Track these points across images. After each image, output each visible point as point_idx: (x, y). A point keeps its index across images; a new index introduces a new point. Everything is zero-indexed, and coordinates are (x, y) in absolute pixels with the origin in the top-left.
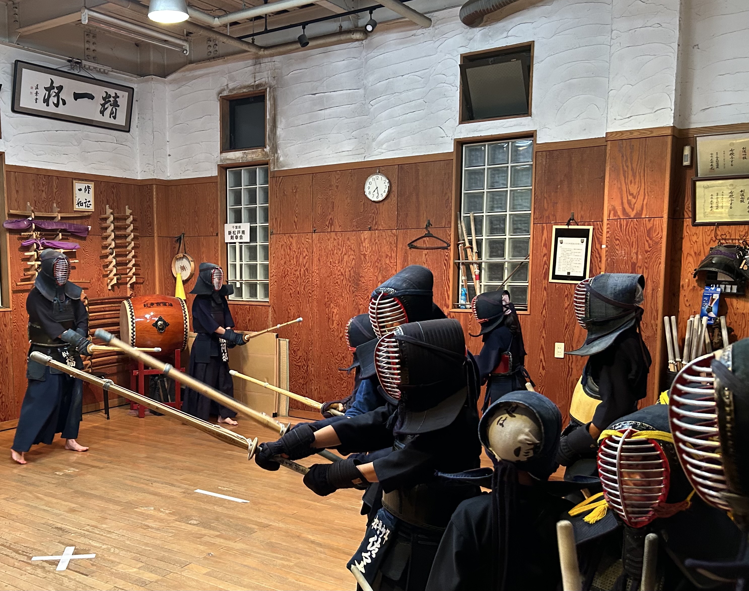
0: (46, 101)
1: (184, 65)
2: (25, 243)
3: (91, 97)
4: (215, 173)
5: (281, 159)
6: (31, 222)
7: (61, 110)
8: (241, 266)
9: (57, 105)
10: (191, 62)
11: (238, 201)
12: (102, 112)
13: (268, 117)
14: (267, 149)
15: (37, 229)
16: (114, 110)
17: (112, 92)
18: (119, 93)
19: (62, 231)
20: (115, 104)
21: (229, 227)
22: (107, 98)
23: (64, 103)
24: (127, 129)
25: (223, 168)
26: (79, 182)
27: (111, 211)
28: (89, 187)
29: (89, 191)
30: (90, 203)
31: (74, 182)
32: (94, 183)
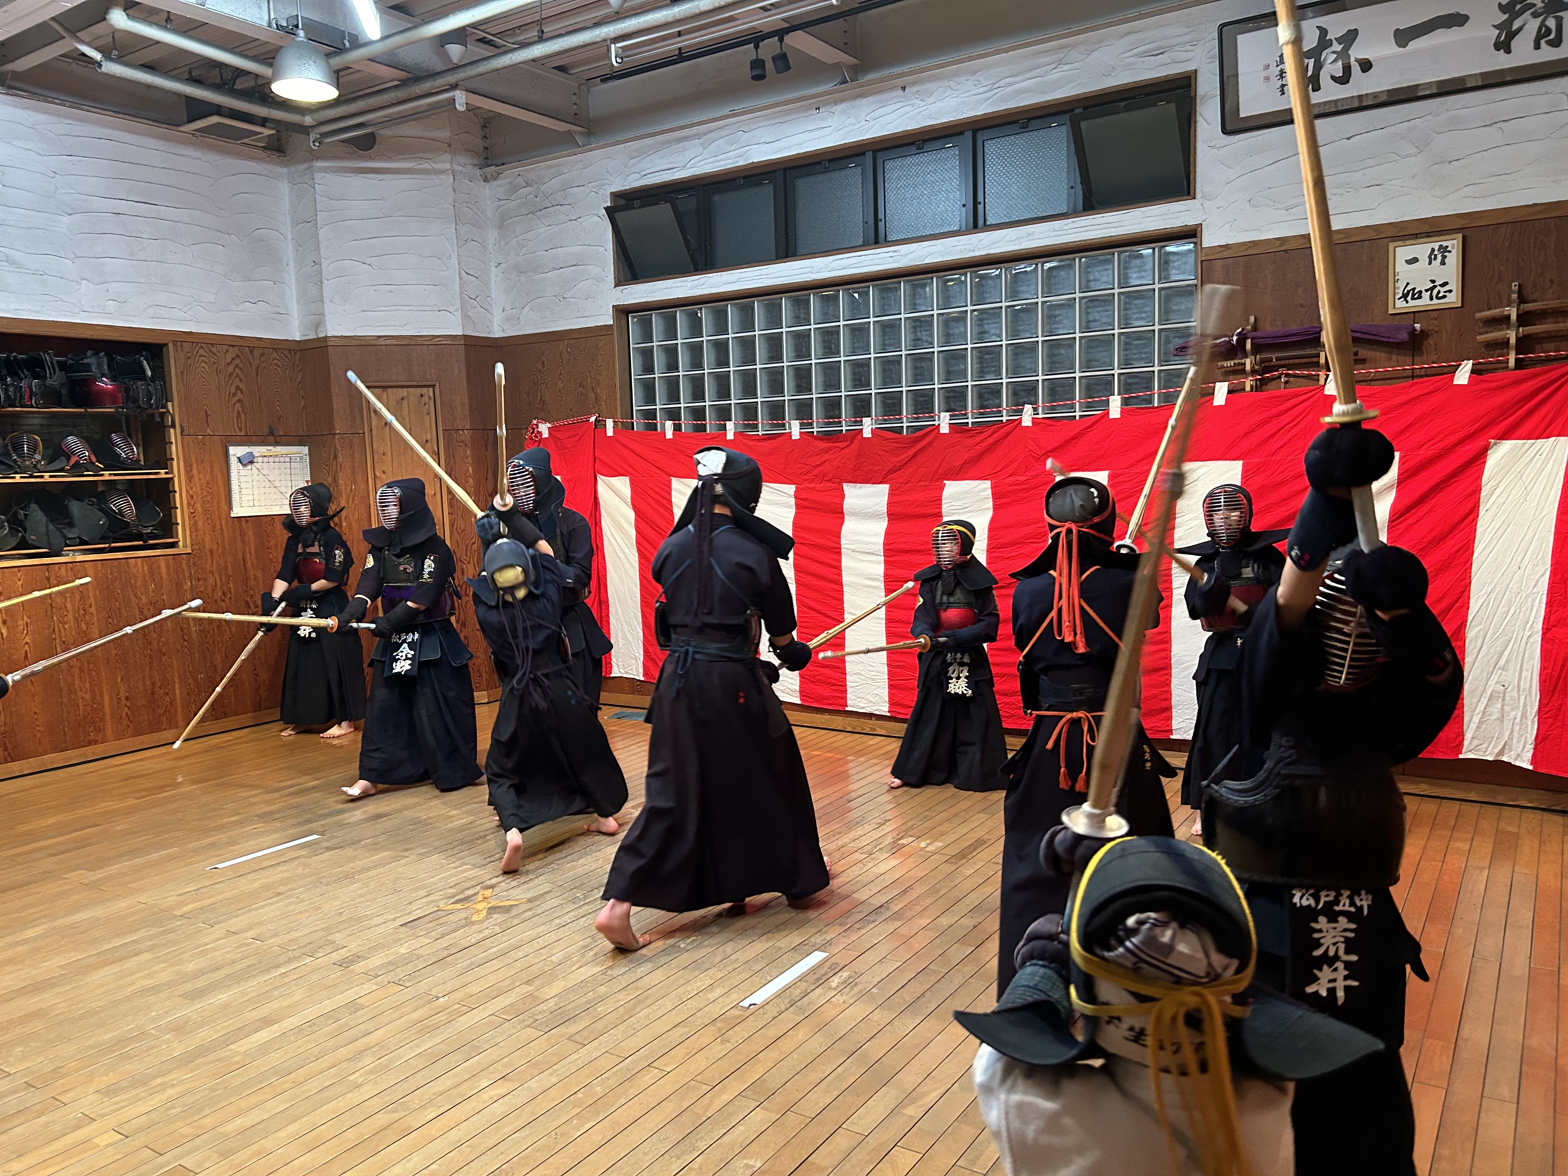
3: (1456, 21)
7: (1360, 86)
9: (1344, 79)
12: (1502, 45)
16: (1551, 23)
23: (1367, 67)
26: (1408, 242)
27: (1515, 296)
28: (1444, 250)
29: (1444, 257)
30: (1447, 288)
31: (1391, 246)
32: (1460, 236)
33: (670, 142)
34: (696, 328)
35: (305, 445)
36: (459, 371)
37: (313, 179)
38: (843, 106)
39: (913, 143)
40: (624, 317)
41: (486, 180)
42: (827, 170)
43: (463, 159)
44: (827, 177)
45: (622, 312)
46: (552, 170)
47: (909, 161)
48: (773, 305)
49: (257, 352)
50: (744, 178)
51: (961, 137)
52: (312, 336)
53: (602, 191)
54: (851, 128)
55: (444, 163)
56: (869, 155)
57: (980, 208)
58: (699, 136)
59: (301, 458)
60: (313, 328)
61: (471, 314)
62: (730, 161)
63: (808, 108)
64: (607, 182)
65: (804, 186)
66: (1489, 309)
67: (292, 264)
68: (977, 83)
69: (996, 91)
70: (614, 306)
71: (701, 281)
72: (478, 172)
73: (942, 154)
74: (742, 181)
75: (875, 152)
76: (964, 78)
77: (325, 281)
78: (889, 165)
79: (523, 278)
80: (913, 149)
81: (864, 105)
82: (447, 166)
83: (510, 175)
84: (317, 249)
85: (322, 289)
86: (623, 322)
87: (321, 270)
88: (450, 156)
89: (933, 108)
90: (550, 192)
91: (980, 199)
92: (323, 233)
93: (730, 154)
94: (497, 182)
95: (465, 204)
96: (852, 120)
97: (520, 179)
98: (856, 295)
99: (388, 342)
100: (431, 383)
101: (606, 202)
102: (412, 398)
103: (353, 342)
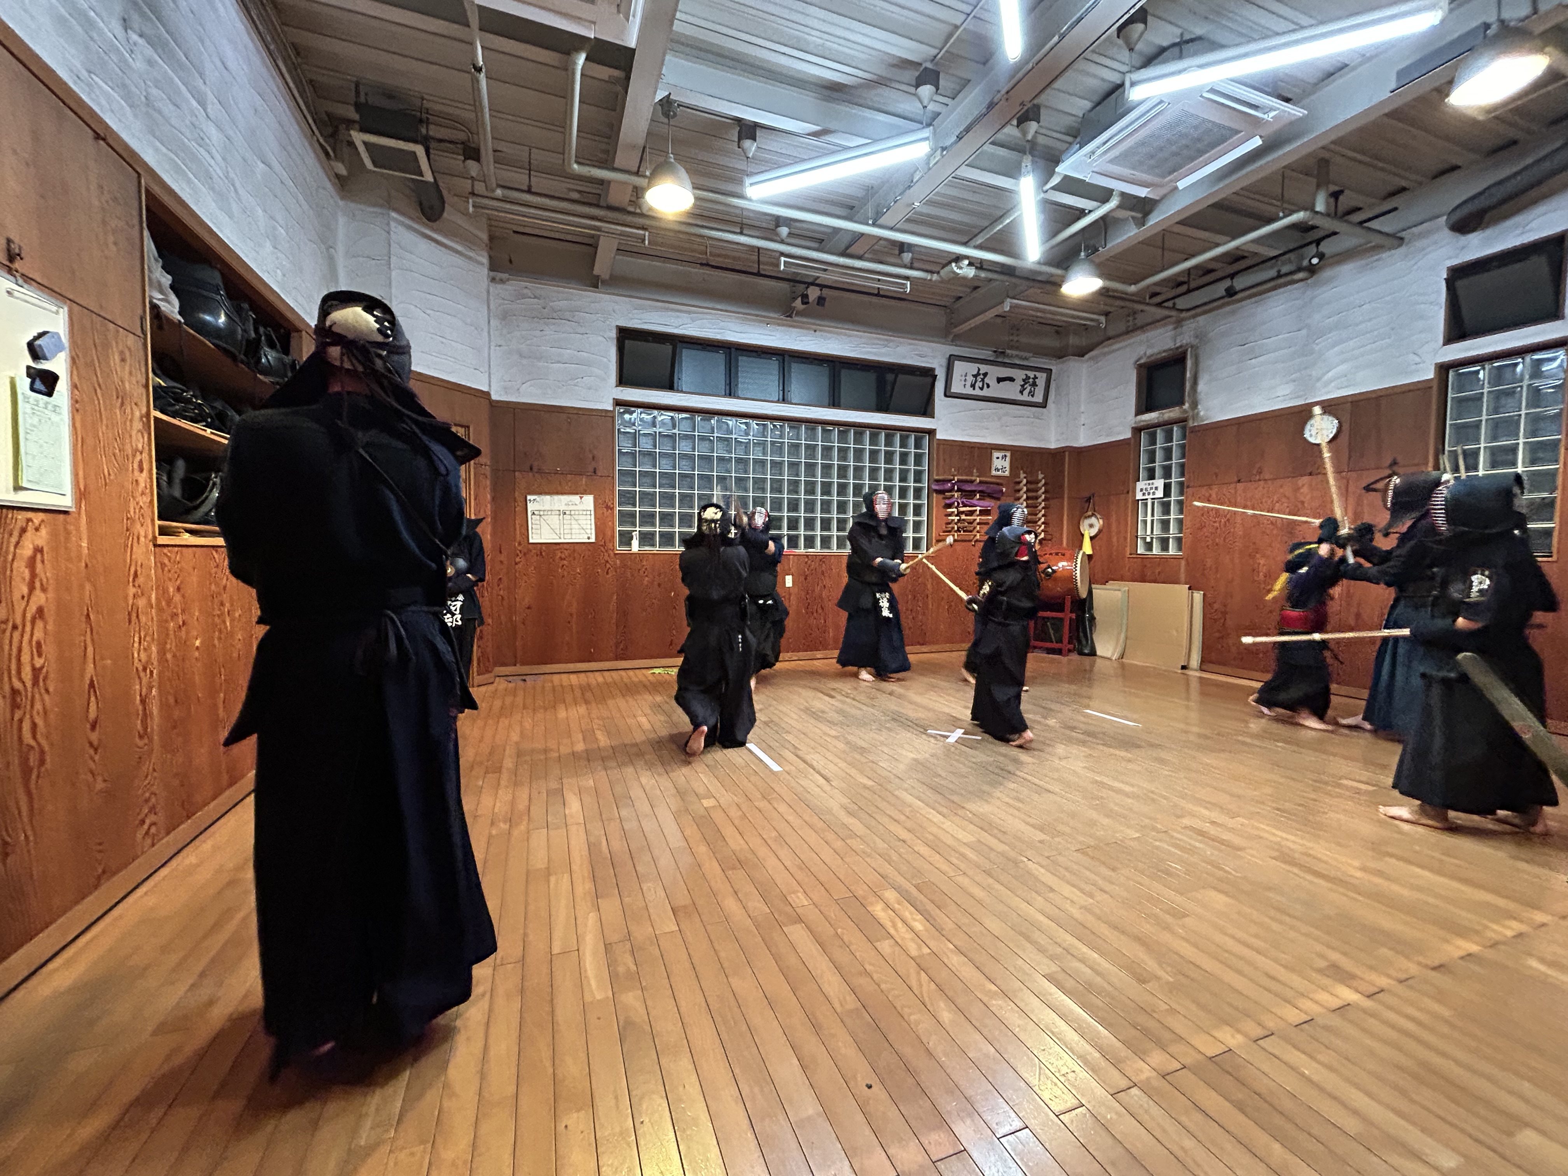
0: (973, 386)
1: (1102, 342)
2: (948, 501)
3: (1011, 379)
4: (1128, 435)
5: (1202, 413)
6: (953, 485)
7: (986, 393)
8: (1152, 521)
9: (982, 389)
10: (1109, 339)
11: (1152, 460)
12: (1021, 392)
13: (1188, 375)
14: (1186, 406)
15: (959, 490)
16: (1033, 389)
17: (1031, 374)
18: (1038, 374)
19: (980, 492)
20: (1034, 384)
21: (1140, 485)
22: (1026, 380)
23: (988, 386)
24: (1044, 405)
25: (1137, 430)
26: (996, 451)
28: (1006, 456)
29: (1005, 459)
30: (1006, 469)
31: (992, 451)
32: (1009, 452)
36: (485, 419)
37: (389, 226)
38: (783, 328)
39: (808, 358)
40: (616, 407)
42: (759, 356)
43: (487, 260)
44: (758, 360)
45: (615, 403)
46: (564, 295)
47: (804, 366)
50: (707, 345)
53: (611, 323)
55: (482, 257)
56: (787, 357)
57: (836, 398)
62: (709, 334)
63: (761, 322)
64: (614, 318)
65: (745, 361)
66: (1017, 478)
70: (614, 399)
72: (491, 273)
73: (819, 368)
78: (794, 366)
79: (525, 361)
80: (807, 361)
81: (797, 333)
83: (517, 284)
84: (388, 285)
86: (614, 410)
88: (486, 254)
90: (559, 308)
91: (838, 394)
97: (528, 291)
101: (612, 330)
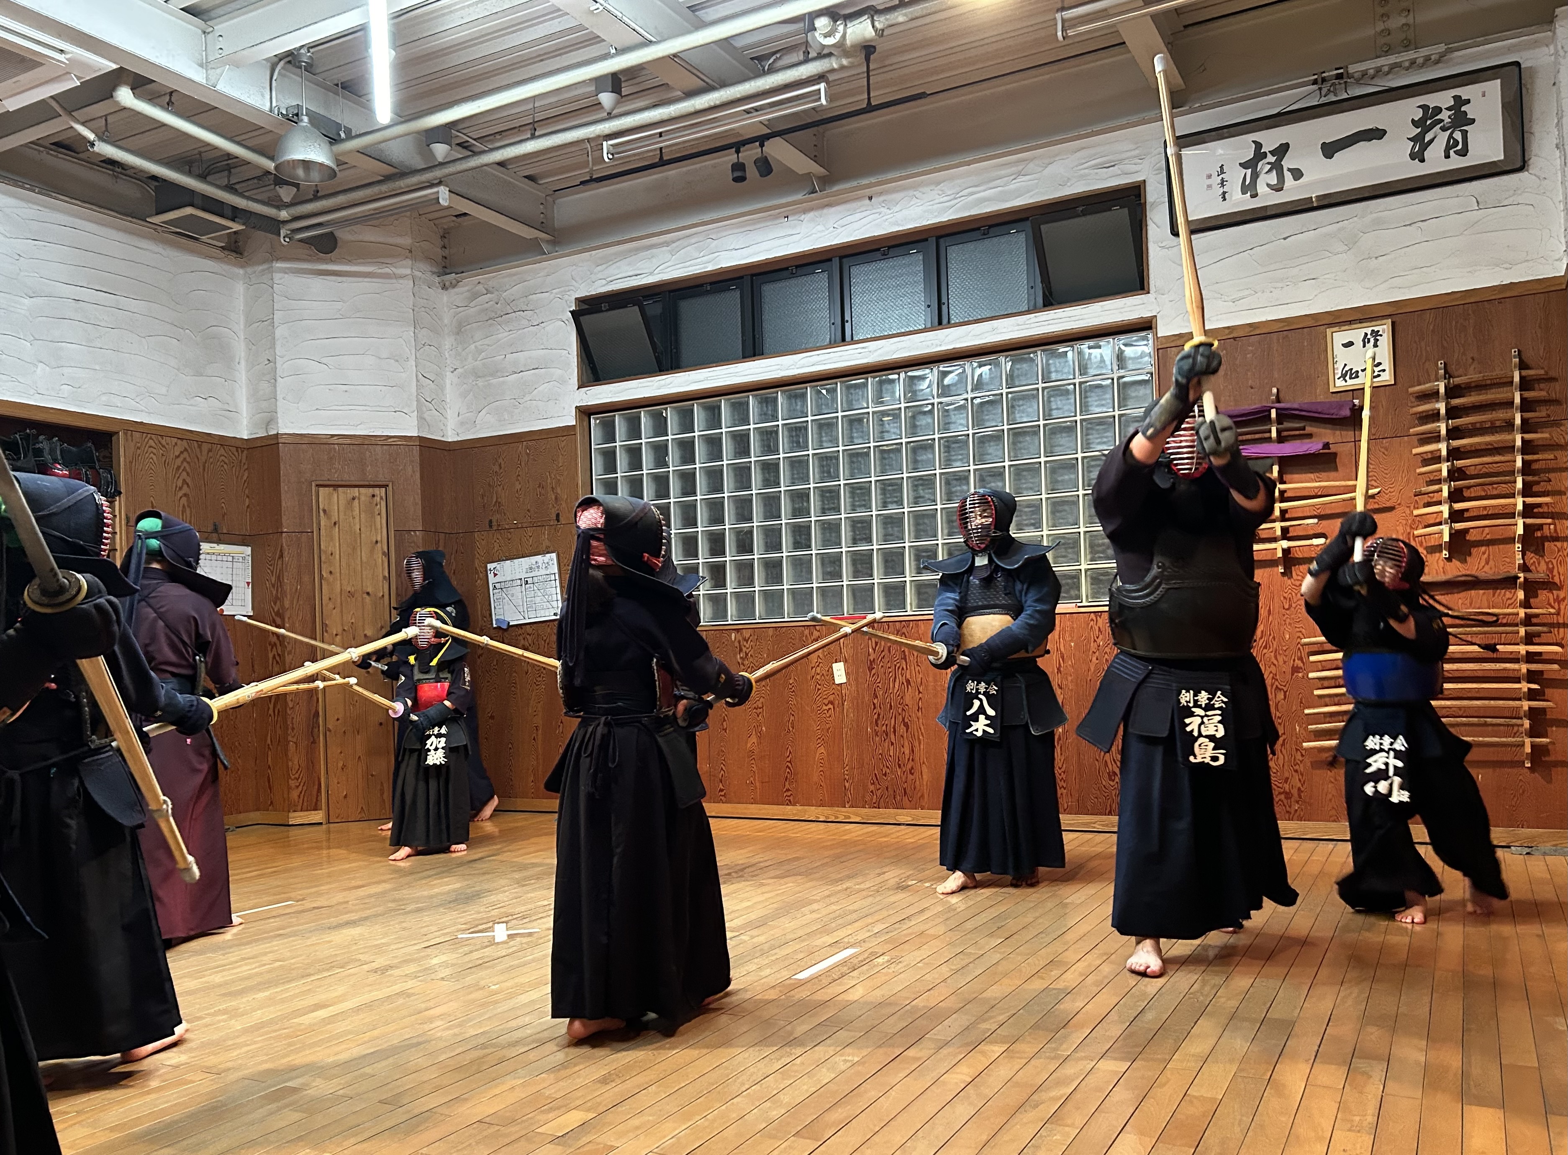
7: (1294, 192)
9: (1278, 186)
12: (1418, 156)
16: (1458, 136)
20: (1461, 122)
22: (1427, 119)
23: (1297, 174)
24: (1512, 165)
26: (1343, 328)
27: (1442, 372)
28: (1376, 334)
29: (1376, 341)
30: (1380, 368)
31: (1329, 331)
32: (1390, 320)
33: (638, 250)
34: (660, 427)
35: (248, 546)
36: (414, 472)
37: (272, 279)
38: (811, 215)
39: (878, 250)
40: (586, 419)
41: (444, 287)
42: (793, 276)
43: (424, 266)
44: (793, 282)
45: (586, 413)
46: (515, 278)
47: (874, 266)
48: (740, 404)
49: (205, 447)
50: (711, 284)
51: (926, 243)
52: (262, 434)
53: (566, 297)
54: (819, 235)
55: (404, 268)
56: (836, 261)
57: (944, 308)
58: (667, 244)
59: (244, 558)
60: (264, 426)
61: (425, 416)
62: (698, 267)
63: (776, 217)
64: (572, 288)
65: (770, 292)
66: (1420, 384)
67: (243, 363)
68: (940, 193)
69: (959, 200)
70: (576, 407)
71: (668, 381)
72: (437, 279)
73: (906, 260)
74: (709, 288)
75: (841, 258)
76: (926, 189)
77: (279, 380)
78: (854, 270)
79: (480, 383)
80: (878, 255)
81: (833, 215)
82: (408, 271)
83: (470, 283)
84: (273, 346)
85: (275, 387)
86: (586, 423)
87: (276, 368)
88: (410, 262)
89: (899, 216)
90: (512, 298)
91: (944, 300)
92: (278, 332)
93: (699, 260)
94: (456, 290)
95: (423, 309)
96: (820, 228)
97: (480, 287)
98: (824, 392)
99: (341, 441)
100: (384, 483)
101: (571, 307)
102: (363, 498)
103: (306, 441)
